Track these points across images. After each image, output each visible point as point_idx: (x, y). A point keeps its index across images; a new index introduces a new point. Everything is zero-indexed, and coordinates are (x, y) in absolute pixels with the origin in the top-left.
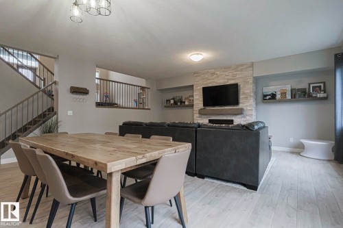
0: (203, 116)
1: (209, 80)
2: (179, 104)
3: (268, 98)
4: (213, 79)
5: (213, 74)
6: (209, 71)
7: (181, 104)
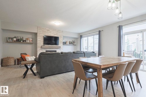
0: (43, 49)
1: (46, 32)
3: (64, 43)
4: (48, 33)
5: (48, 30)
6: (46, 28)
7: (23, 41)
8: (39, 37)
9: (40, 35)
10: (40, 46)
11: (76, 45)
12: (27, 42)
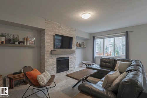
0: (53, 56)
1: (57, 30)
2: (17, 43)
4: (59, 30)
5: (59, 27)
6: (57, 23)
7: (19, 43)
8: (47, 37)
9: (50, 33)
10: (50, 51)
11: (86, 48)
12: (25, 44)
